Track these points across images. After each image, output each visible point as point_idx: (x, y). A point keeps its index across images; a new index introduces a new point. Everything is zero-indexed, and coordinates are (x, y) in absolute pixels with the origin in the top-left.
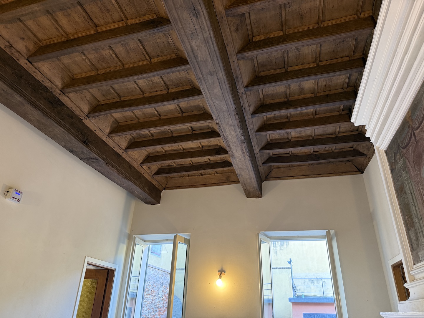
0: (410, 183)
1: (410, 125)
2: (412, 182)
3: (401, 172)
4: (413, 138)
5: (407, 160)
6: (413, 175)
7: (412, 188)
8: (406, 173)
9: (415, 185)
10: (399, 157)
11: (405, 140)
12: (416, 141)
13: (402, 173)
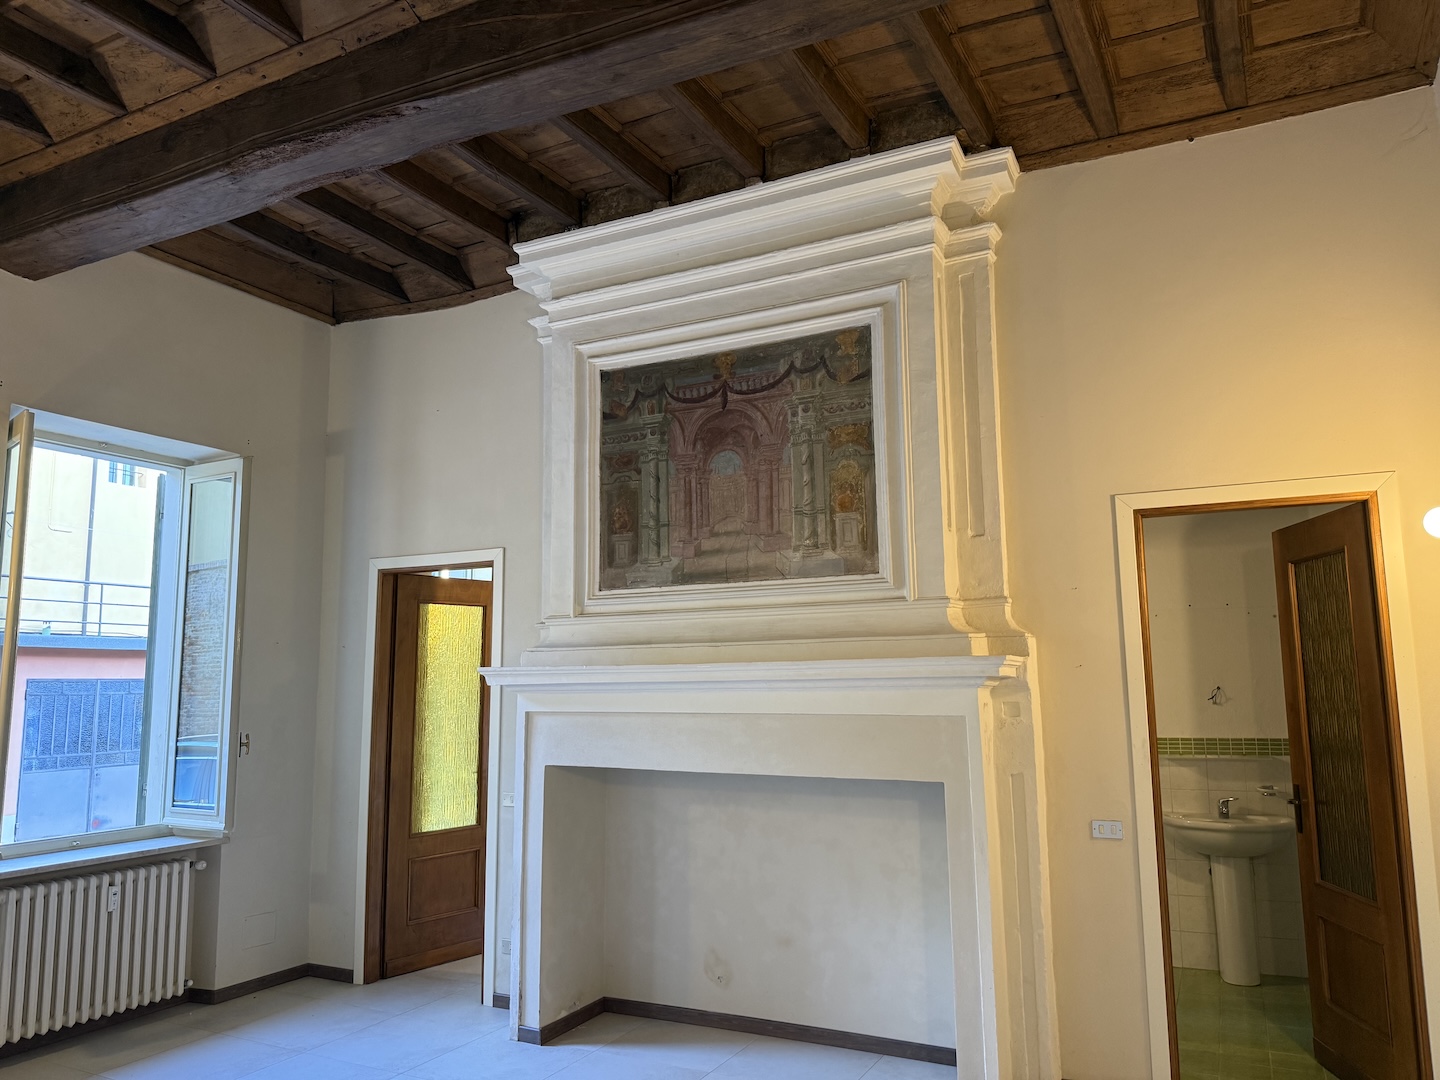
0: (665, 463)
1: (721, 376)
2: (670, 462)
3: (644, 432)
4: (718, 399)
5: (677, 424)
6: (680, 451)
7: (665, 471)
8: (662, 441)
9: (677, 470)
10: (652, 407)
11: (691, 391)
12: (724, 407)
13: (645, 436)
